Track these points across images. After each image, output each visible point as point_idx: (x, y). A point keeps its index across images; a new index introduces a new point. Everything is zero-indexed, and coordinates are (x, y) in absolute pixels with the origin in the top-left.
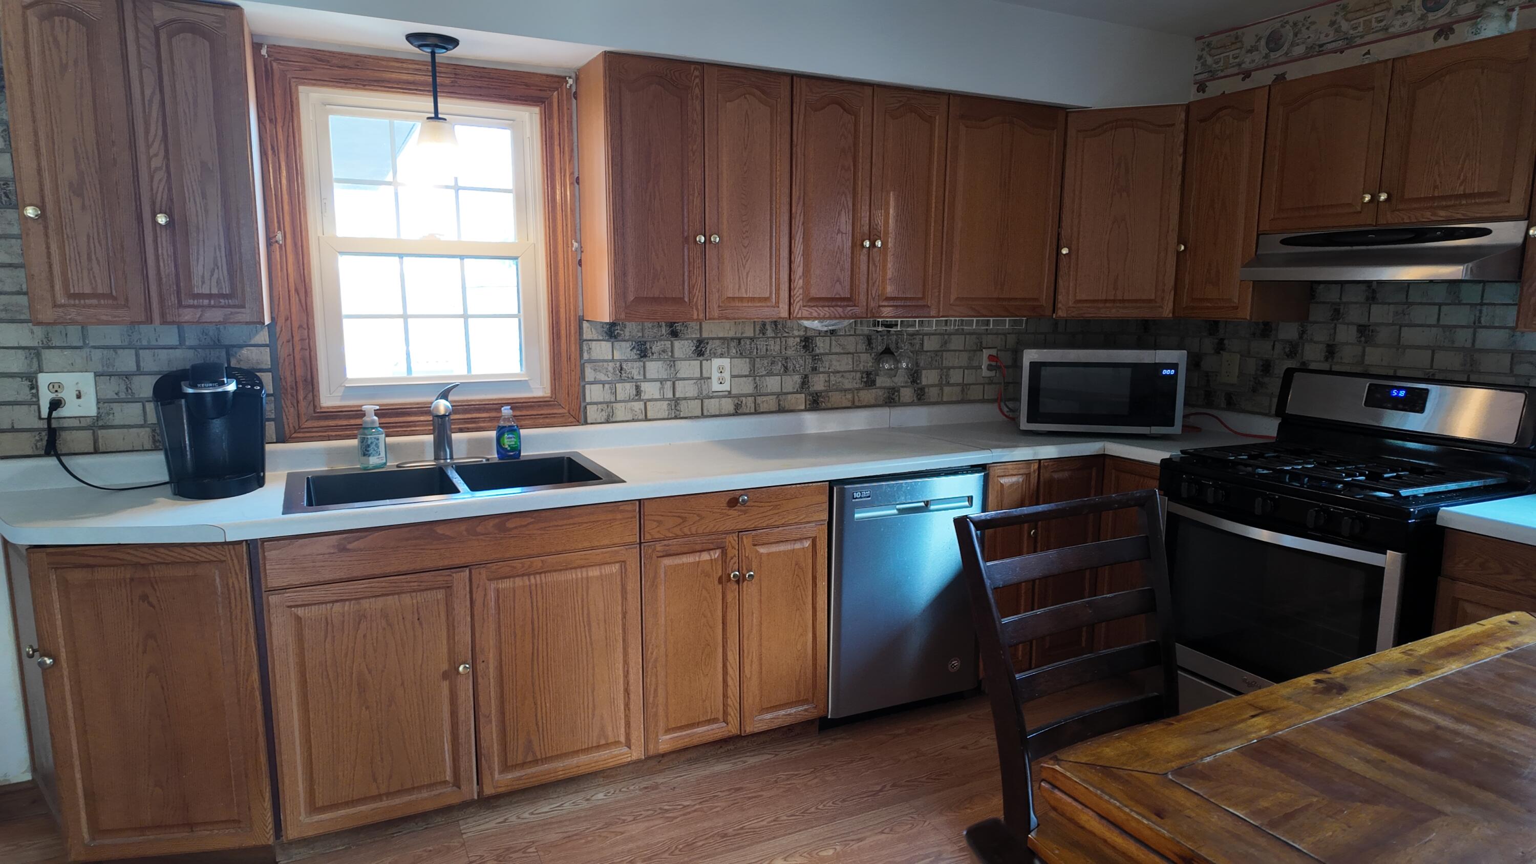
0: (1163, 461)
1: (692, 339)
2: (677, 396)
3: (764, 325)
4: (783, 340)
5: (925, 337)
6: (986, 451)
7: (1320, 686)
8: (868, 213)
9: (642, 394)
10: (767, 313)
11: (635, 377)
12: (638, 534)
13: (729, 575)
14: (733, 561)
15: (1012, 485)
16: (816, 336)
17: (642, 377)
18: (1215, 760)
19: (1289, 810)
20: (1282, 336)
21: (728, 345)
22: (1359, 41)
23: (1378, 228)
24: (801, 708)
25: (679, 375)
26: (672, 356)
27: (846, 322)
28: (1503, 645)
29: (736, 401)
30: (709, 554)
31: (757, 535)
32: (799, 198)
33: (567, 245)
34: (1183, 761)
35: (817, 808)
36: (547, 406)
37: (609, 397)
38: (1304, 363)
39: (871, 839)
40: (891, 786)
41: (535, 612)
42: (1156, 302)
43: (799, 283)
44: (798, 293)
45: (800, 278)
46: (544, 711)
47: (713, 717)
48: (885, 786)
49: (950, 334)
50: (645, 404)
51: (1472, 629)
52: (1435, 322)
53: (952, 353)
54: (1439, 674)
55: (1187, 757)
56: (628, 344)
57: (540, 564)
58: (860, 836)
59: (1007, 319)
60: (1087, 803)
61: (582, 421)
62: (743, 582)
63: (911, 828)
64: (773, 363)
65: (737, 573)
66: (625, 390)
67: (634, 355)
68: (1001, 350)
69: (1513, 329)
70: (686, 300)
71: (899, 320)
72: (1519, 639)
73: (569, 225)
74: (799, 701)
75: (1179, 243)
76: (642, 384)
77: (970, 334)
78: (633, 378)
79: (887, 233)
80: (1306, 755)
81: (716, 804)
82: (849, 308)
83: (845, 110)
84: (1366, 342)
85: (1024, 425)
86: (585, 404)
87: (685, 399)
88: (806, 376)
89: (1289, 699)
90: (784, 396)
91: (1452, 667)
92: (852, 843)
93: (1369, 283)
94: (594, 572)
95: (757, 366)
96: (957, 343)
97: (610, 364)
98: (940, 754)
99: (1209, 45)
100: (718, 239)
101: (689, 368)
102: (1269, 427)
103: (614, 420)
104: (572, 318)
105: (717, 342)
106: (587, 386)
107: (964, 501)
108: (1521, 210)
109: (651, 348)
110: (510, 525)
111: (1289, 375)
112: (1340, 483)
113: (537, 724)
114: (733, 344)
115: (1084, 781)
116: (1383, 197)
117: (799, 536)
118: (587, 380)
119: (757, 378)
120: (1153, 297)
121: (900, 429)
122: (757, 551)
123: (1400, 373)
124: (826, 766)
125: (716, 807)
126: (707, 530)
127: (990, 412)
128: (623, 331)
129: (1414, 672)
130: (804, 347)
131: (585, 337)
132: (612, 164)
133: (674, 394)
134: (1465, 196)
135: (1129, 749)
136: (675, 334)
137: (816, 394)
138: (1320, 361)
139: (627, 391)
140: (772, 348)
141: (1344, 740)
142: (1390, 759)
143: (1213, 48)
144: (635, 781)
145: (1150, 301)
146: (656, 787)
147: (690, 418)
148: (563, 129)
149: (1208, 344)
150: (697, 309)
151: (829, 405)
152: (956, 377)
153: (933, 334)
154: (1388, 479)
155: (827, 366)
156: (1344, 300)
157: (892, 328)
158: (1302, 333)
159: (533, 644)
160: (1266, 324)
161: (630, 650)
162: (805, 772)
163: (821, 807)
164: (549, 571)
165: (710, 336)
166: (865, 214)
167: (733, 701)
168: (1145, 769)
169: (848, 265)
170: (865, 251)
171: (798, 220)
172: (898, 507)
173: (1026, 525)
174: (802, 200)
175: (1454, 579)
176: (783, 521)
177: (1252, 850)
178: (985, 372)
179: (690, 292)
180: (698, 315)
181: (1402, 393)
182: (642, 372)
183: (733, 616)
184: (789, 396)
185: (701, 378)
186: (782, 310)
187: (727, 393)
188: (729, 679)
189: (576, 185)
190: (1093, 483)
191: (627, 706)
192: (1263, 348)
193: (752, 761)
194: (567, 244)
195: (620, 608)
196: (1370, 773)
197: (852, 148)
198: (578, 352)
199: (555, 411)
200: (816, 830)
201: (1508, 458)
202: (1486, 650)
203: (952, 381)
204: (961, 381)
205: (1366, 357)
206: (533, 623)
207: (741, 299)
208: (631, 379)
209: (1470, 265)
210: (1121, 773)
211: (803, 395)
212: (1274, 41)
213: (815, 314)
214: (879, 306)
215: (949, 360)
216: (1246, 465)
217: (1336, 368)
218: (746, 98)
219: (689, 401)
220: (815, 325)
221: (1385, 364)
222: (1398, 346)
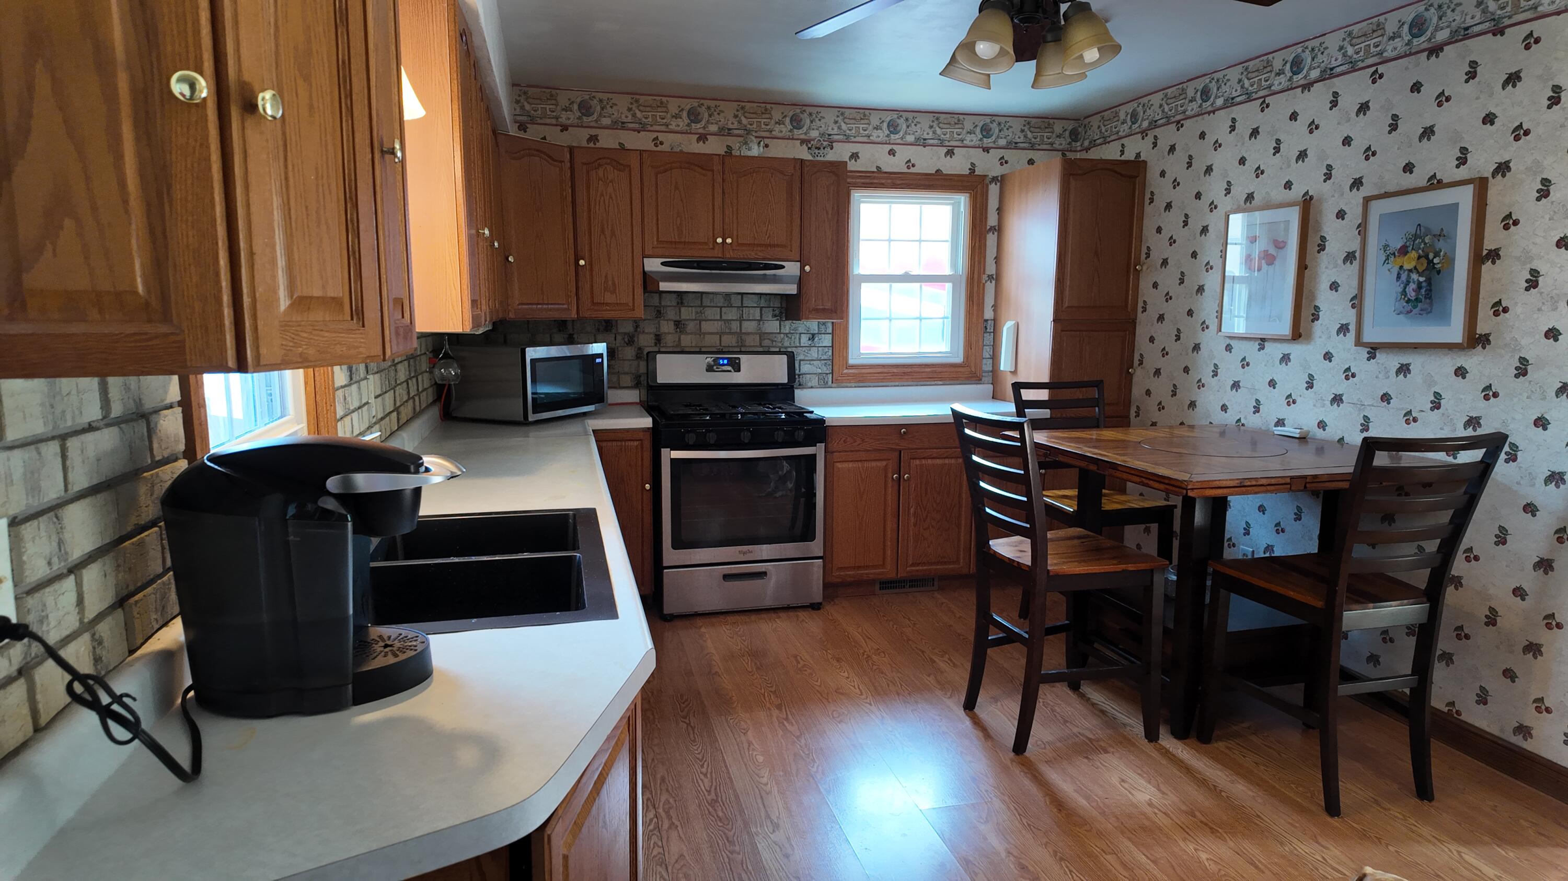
75: (578, 258)
84: (680, 332)
85: (531, 417)
93: (681, 292)
99: (525, 93)
111: (650, 356)
116: (729, 241)
143: (529, 98)
175: (833, 452)
221: (693, 345)
222: (700, 333)
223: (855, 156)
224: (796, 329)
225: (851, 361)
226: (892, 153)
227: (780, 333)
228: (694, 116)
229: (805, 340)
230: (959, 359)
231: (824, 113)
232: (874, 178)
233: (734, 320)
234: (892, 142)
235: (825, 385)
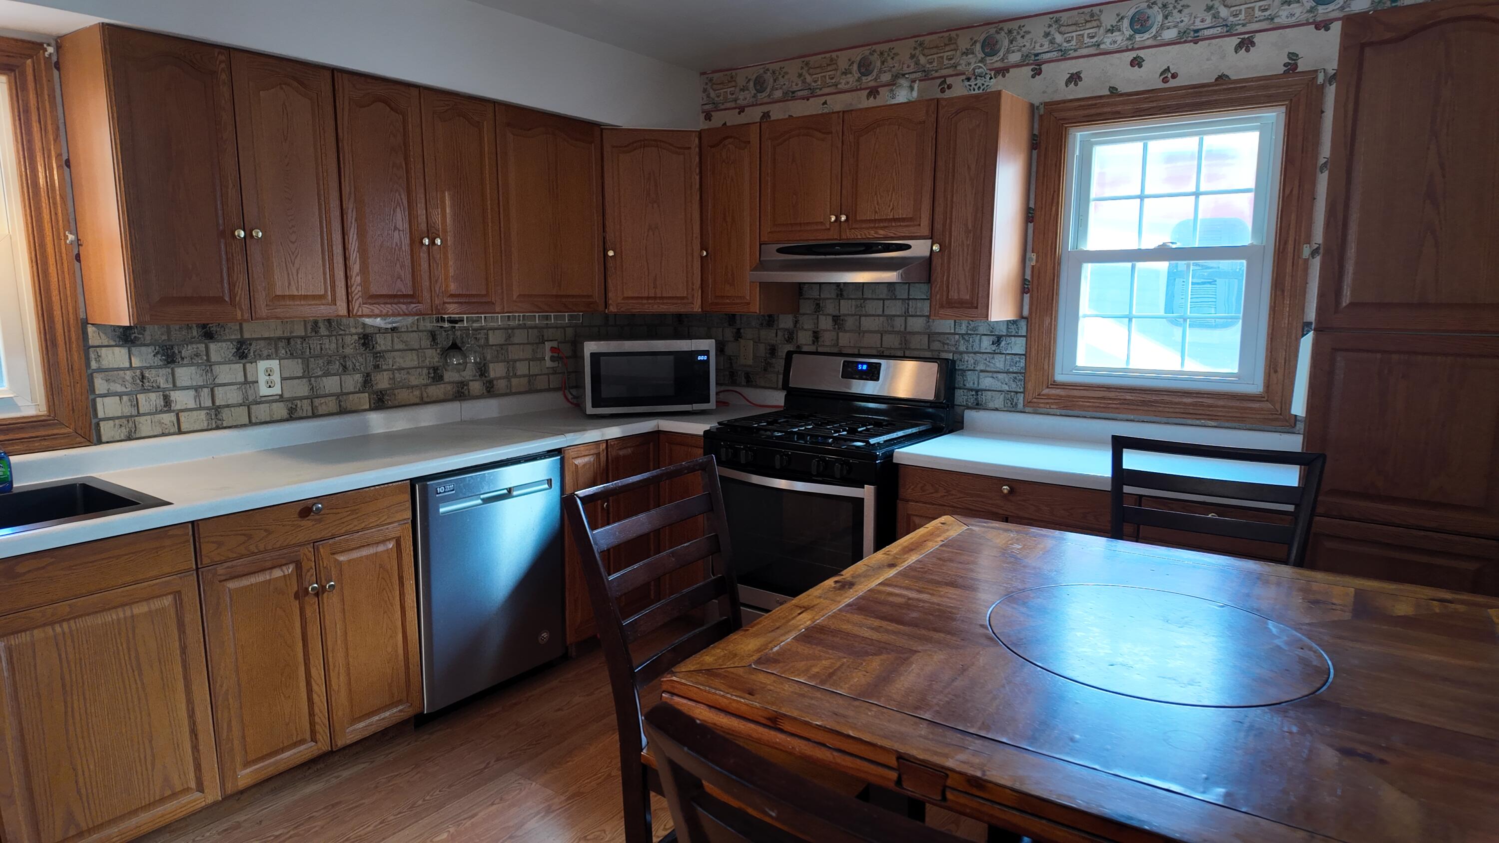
0: (705, 432)
1: (231, 341)
2: (217, 403)
3: (316, 323)
4: (339, 338)
5: (490, 332)
6: (559, 436)
7: (838, 585)
8: (424, 211)
9: (173, 405)
10: (323, 310)
11: (162, 386)
12: (194, 559)
13: (307, 589)
14: (309, 574)
15: (584, 465)
16: (376, 333)
17: (172, 386)
18: (780, 648)
19: (831, 671)
20: (782, 326)
21: (276, 345)
22: (819, 92)
23: (841, 242)
24: (395, 710)
25: (218, 381)
26: (208, 360)
27: (410, 320)
28: (939, 539)
29: (290, 405)
30: (282, 570)
31: (335, 543)
32: (350, 193)
33: (58, 237)
34: (760, 654)
35: (424, 800)
36: (44, 426)
37: (128, 410)
38: (798, 347)
39: (482, 813)
40: (495, 761)
41: (65, 665)
42: (688, 299)
43: (356, 280)
44: (356, 290)
45: (357, 275)
46: (87, 774)
47: (299, 739)
48: (488, 764)
49: (513, 329)
50: (177, 415)
51: (921, 531)
52: (881, 313)
53: (517, 346)
54: (906, 564)
55: (762, 651)
56: (150, 349)
57: (68, 609)
58: (470, 814)
59: (566, 314)
60: (698, 699)
61: (95, 440)
62: (323, 593)
63: (519, 794)
64: (329, 362)
65: (316, 585)
66: (149, 401)
67: (158, 361)
68: (561, 342)
69: (928, 317)
70: (227, 299)
71: (465, 316)
72: (947, 534)
73: (60, 214)
74: (393, 703)
75: (702, 249)
76: (172, 393)
77: (532, 328)
78: (159, 387)
79: (445, 231)
80: (835, 632)
81: (314, 825)
82: (414, 305)
83: (392, 109)
84: (839, 329)
85: (590, 410)
86: (97, 420)
87: (228, 406)
88: (368, 375)
89: (820, 597)
90: (344, 397)
91: (913, 558)
92: (464, 822)
93: (838, 284)
94: (140, 609)
95: (311, 366)
96: (520, 336)
97: (128, 372)
98: (538, 721)
99: (711, 80)
100: (260, 234)
101: (229, 373)
102: (777, 399)
103: (138, 436)
104: (71, 321)
105: (262, 343)
106: (99, 400)
107: (545, 484)
108: (926, 231)
109: (180, 352)
110: (20, 569)
111: (789, 356)
112: (830, 438)
113: (79, 792)
114: (281, 344)
115: (696, 683)
116: (843, 218)
117: (381, 538)
118: (97, 392)
119: (313, 379)
120: (685, 295)
121: (472, 422)
122: (337, 560)
123: (862, 352)
124: (427, 760)
125: (315, 827)
126: (278, 545)
127: (557, 399)
128: (143, 335)
129: (892, 565)
130: (364, 344)
131: (91, 343)
132: (121, 147)
133: (213, 402)
134: (894, 220)
135: (722, 653)
136: (209, 335)
137: (381, 392)
138: (809, 345)
139: (153, 403)
140: (327, 346)
141: (857, 618)
142: (884, 624)
143: (714, 84)
144: (210, 827)
145: (683, 298)
146: (238, 826)
147: (236, 427)
148: (43, 102)
149: (729, 333)
150: (241, 309)
151: (396, 403)
152: (522, 368)
153: (496, 329)
154: (861, 432)
155: (391, 362)
156: (822, 296)
157: (457, 323)
158: (796, 322)
159: (65, 702)
160: (770, 316)
161: (194, 688)
162: (407, 770)
163: (428, 798)
164: (81, 616)
165: (254, 336)
166: (421, 212)
167: (321, 717)
168: (736, 665)
169: (408, 262)
170: (424, 248)
171: (351, 216)
172: (482, 496)
173: (599, 502)
174: (353, 195)
175: (908, 501)
176: (363, 525)
177: (813, 702)
178: (548, 363)
179: (230, 290)
180: (242, 315)
181: (865, 367)
182: (170, 380)
183: (314, 631)
184: (351, 396)
185: (246, 382)
186: (340, 308)
187: (278, 397)
188: (315, 696)
189: (65, 167)
190: (651, 456)
191: (195, 748)
192: (769, 335)
193: (346, 774)
194: (59, 234)
195: (177, 644)
196: (875, 636)
197: (403, 147)
198: (83, 361)
199: (55, 431)
200: (426, 821)
201: (930, 410)
202: (930, 544)
203: (519, 373)
204: (527, 372)
205: (840, 341)
206: (62, 679)
207: (293, 297)
208: (157, 389)
209: (900, 271)
210: (720, 671)
211: (367, 395)
212: (760, 85)
213: (377, 311)
214: (444, 303)
215: (514, 353)
216: (766, 430)
217: (820, 350)
218: (282, 88)
219: (232, 409)
220: (378, 322)
221: (852, 345)
222: (860, 331)
223: (1075, 78)
224: (975, 329)
225: (1059, 377)
226: (1137, 62)
227: (955, 334)
228: (865, 67)
229: (986, 344)
230: (1255, 386)
231: (1029, 25)
232: (1103, 105)
233: (899, 316)
234: (1136, 46)
235: (1013, 408)
